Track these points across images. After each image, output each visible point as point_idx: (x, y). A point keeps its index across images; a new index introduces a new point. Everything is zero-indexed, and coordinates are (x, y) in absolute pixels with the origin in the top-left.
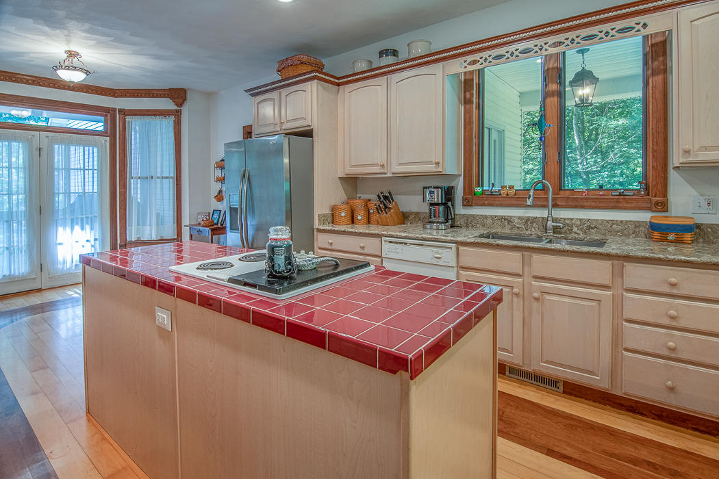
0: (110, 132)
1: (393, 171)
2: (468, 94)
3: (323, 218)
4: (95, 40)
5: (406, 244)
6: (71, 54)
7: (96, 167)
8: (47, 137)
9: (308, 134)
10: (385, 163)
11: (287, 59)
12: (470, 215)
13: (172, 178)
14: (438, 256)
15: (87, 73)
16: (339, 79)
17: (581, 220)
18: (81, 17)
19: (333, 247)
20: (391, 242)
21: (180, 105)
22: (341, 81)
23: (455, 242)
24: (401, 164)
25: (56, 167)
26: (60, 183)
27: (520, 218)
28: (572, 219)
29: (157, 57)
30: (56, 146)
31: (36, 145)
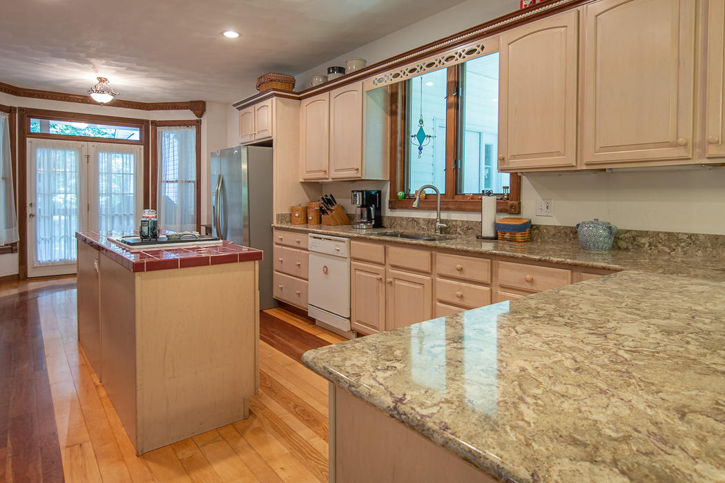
0: (144, 141)
1: (334, 176)
2: (394, 106)
3: (281, 218)
4: (114, 69)
5: (320, 238)
6: (101, 80)
7: (132, 172)
8: (93, 146)
9: (269, 144)
10: (327, 169)
11: (261, 77)
12: (393, 217)
13: (193, 182)
14: (338, 249)
15: (112, 94)
16: (299, 94)
17: (462, 221)
18: (99, 55)
19: (283, 243)
20: (315, 238)
21: (200, 115)
22: (301, 95)
23: (349, 237)
24: (336, 170)
25: (101, 171)
26: (103, 185)
27: (424, 220)
28: (456, 221)
29: (165, 79)
30: (101, 154)
31: (85, 153)
